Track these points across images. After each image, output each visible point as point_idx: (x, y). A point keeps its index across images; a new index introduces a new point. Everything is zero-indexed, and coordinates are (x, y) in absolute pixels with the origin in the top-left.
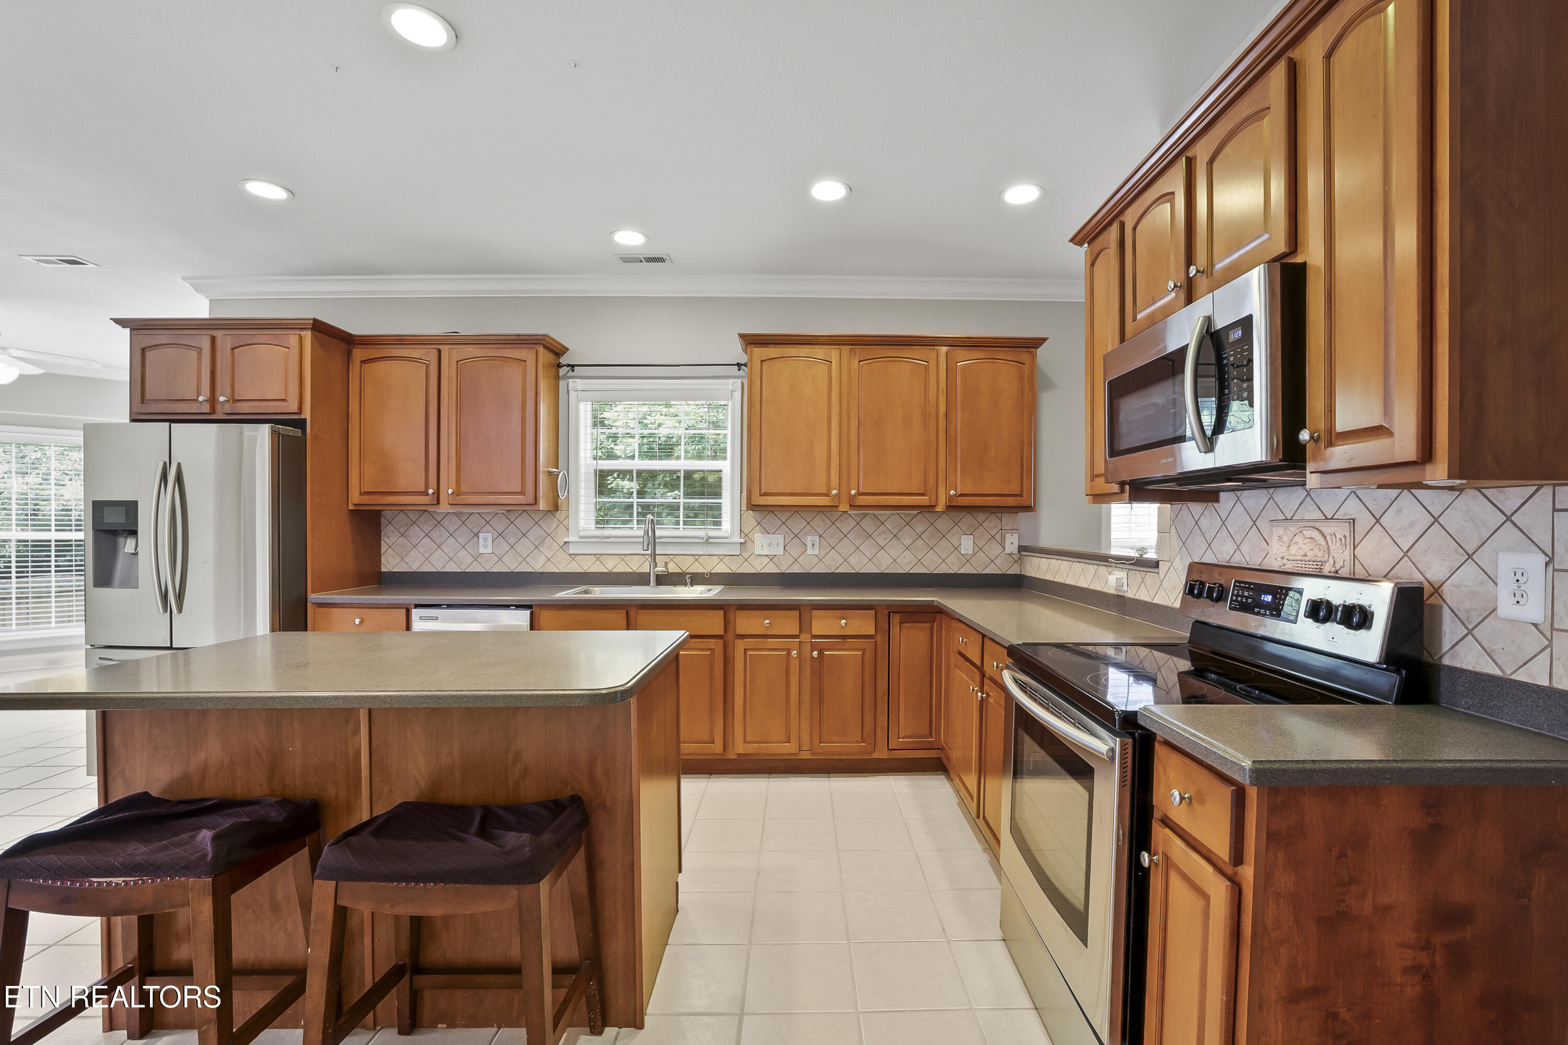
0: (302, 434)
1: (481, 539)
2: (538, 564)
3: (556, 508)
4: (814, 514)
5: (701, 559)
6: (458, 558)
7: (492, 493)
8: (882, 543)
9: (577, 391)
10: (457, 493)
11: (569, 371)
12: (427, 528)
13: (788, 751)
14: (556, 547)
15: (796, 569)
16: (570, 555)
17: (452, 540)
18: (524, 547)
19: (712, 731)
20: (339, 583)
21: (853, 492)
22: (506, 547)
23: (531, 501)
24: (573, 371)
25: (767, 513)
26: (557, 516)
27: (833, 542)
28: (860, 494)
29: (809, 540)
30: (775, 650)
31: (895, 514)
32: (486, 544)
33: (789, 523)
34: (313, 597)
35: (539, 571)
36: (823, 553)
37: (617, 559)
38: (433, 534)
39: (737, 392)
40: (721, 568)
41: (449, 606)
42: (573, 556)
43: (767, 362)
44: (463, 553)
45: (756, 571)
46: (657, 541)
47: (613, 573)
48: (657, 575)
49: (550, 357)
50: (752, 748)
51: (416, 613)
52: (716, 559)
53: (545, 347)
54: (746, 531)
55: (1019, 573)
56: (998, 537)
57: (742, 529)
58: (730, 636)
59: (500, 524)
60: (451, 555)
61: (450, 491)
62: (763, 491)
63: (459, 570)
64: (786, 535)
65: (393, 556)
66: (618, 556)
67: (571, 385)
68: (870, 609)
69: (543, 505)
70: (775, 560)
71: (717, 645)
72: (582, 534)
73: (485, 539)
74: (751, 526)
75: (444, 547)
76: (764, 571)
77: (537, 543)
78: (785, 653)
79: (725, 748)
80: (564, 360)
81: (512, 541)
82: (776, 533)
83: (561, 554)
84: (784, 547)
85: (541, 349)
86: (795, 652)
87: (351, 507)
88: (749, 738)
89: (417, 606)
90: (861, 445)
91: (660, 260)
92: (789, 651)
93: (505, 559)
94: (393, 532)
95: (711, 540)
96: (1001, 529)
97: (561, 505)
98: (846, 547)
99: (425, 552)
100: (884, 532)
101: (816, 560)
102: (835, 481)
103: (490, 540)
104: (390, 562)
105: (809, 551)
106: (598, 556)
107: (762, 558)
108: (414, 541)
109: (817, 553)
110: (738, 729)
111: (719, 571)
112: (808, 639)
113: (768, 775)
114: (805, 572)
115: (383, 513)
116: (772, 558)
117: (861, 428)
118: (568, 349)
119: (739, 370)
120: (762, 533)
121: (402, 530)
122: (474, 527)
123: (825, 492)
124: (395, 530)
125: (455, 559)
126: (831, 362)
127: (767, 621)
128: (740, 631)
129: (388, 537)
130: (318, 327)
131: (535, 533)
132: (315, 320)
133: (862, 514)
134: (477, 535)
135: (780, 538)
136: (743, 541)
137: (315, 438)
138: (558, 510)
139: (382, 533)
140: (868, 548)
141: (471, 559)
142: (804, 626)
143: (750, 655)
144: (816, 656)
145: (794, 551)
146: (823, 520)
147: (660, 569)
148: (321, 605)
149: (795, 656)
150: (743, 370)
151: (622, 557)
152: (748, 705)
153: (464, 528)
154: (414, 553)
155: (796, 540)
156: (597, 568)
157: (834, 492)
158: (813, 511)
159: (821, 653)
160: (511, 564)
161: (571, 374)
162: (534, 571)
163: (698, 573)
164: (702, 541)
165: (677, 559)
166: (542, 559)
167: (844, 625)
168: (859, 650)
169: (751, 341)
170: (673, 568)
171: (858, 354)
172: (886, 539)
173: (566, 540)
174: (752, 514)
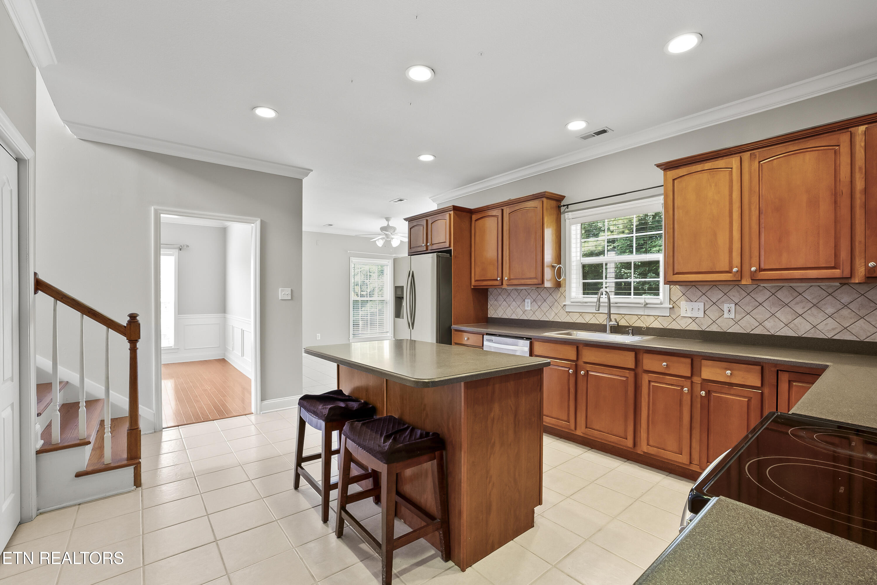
0: (450, 256)
1: (526, 302)
2: (551, 317)
3: (558, 285)
4: (731, 287)
5: (642, 318)
6: (517, 312)
7: (523, 279)
8: (800, 312)
9: (569, 219)
10: (509, 279)
11: (566, 209)
12: (505, 297)
13: (680, 461)
14: (560, 308)
15: (714, 328)
16: (566, 312)
17: (514, 303)
18: (545, 307)
19: (626, 431)
20: (467, 322)
21: (753, 269)
22: (537, 307)
23: (540, 282)
24: (568, 208)
25: (690, 287)
26: (560, 290)
27: (748, 309)
28: (761, 270)
29: (726, 307)
30: (672, 385)
31: (815, 286)
32: (528, 305)
33: (708, 294)
34: (454, 327)
35: (552, 320)
36: (738, 317)
37: (591, 316)
38: (507, 300)
40: (656, 325)
41: (500, 336)
42: (568, 313)
43: (678, 180)
44: (518, 309)
45: (681, 328)
46: (611, 305)
47: (589, 324)
48: (611, 327)
49: (553, 203)
50: (652, 451)
51: (486, 337)
52: (652, 319)
53: (548, 198)
54: (674, 299)
57: (671, 298)
58: (639, 370)
59: (534, 294)
60: (514, 310)
61: (506, 278)
62: (676, 271)
63: (517, 318)
64: (706, 303)
65: (492, 310)
66: (591, 314)
67: (566, 216)
68: (757, 365)
69: (547, 284)
70: (697, 321)
71: (630, 375)
72: (572, 300)
74: (677, 296)
75: (511, 306)
76: (687, 328)
77: (551, 305)
78: (679, 388)
79: (635, 445)
80: (564, 203)
81: (539, 304)
82: (698, 301)
83: (562, 311)
84: (704, 312)
85: (545, 200)
86: (686, 389)
87: (472, 287)
88: (651, 443)
89: (487, 334)
90: (762, 230)
91: (604, 131)
92: (682, 387)
93: (536, 313)
94: (492, 299)
95: (648, 306)
97: (562, 284)
98: (761, 313)
99: (504, 308)
100: (802, 302)
101: (732, 323)
102: (736, 260)
103: (530, 303)
104: (492, 313)
105: (726, 315)
106: (581, 313)
107: (687, 319)
108: (500, 303)
109: (733, 317)
110: (643, 434)
111: (655, 327)
112: (699, 381)
113: (667, 473)
114: (722, 331)
115: (489, 290)
116: (694, 319)
117: (762, 216)
118: (565, 197)
120: (687, 301)
121: (496, 298)
122: (523, 297)
123: (728, 270)
124: (493, 298)
125: (515, 312)
126: (732, 168)
127: (665, 364)
128: (646, 368)
129: (491, 301)
130: (455, 208)
131: (550, 299)
132: (454, 206)
133: (777, 286)
134: (524, 300)
135: (701, 305)
136: (671, 306)
137: (455, 257)
138: (560, 287)
139: (489, 299)
140: (784, 315)
141: (522, 313)
142: (695, 370)
143: (652, 385)
144: (704, 395)
145: (713, 314)
146: (738, 292)
147: (613, 323)
148: (456, 330)
149: (687, 392)
150: (663, 188)
151: (594, 314)
152: (651, 419)
153: (519, 297)
154: (500, 309)
155: (714, 307)
156: (580, 320)
157: (735, 270)
158: (730, 285)
159: (708, 393)
160: (538, 316)
161: (567, 210)
162: (549, 320)
163: (640, 327)
164: (643, 306)
165: (627, 317)
166: (553, 314)
167: (729, 375)
168: (744, 397)
169: (667, 167)
170: (622, 323)
171: (758, 156)
172: (803, 308)
173: (564, 303)
174: (679, 288)
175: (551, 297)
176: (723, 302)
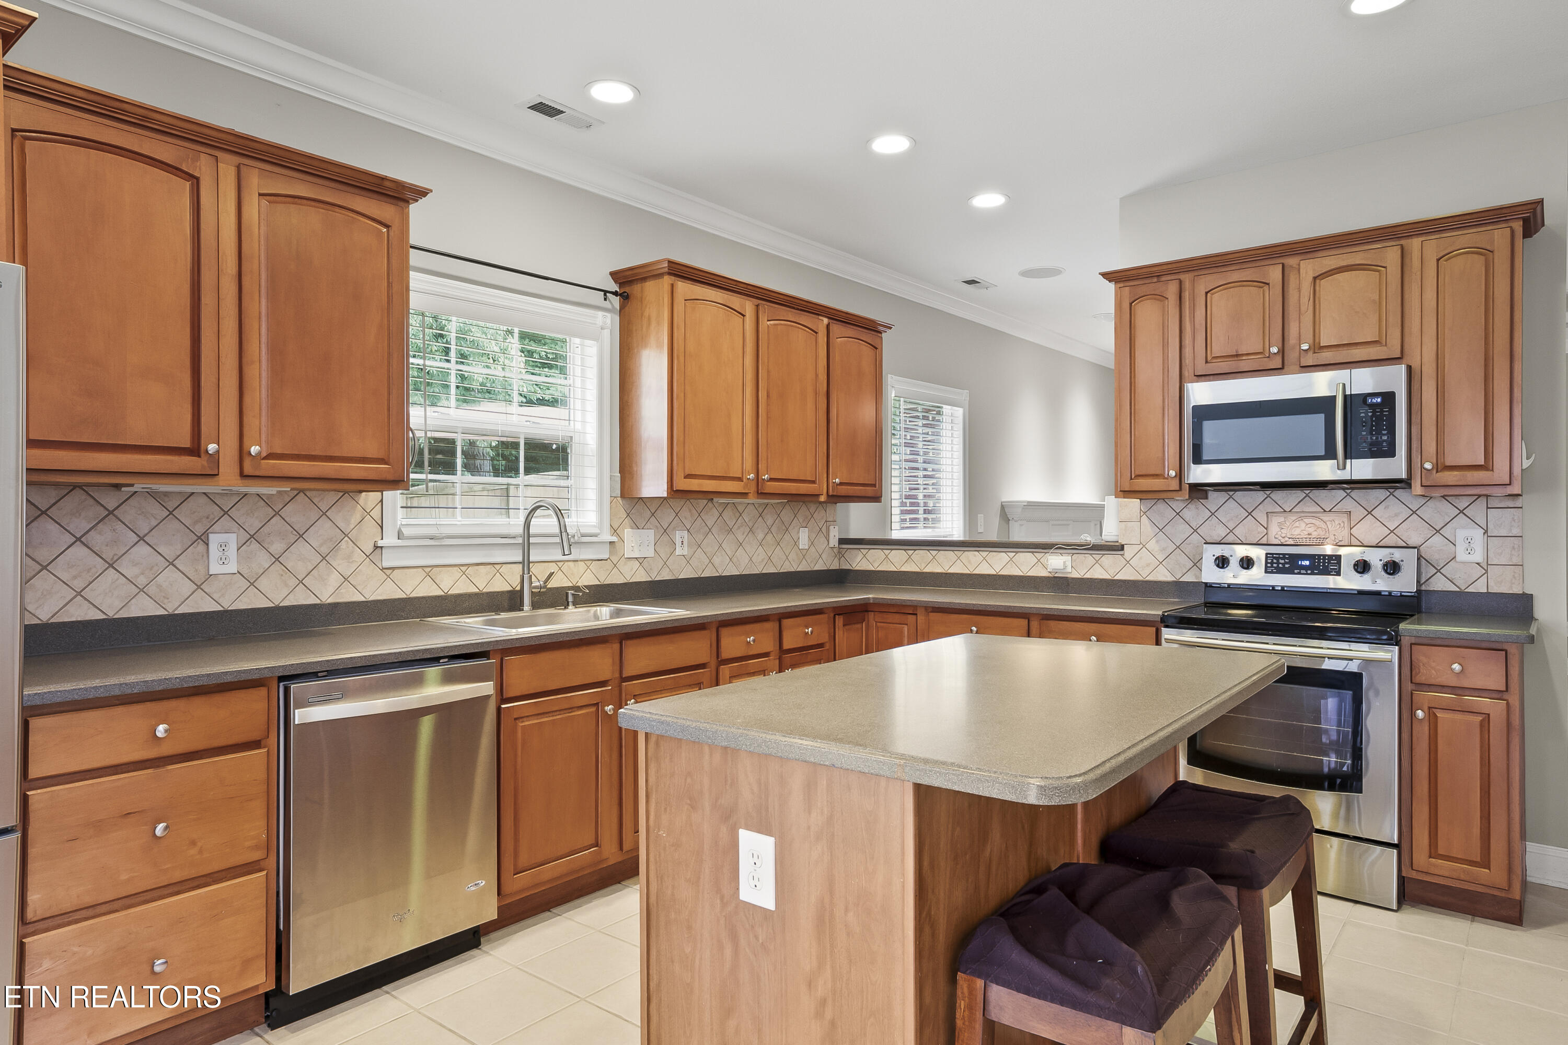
1: (213, 547)
4: (683, 502)
5: (565, 567)
6: (158, 586)
8: (741, 539)
10: (264, 455)
14: (359, 556)
15: (666, 576)
16: (383, 569)
17: (142, 550)
18: (301, 557)
22: (264, 560)
23: (399, 475)
26: (361, 503)
27: (700, 538)
28: (769, 479)
29: (677, 536)
32: (223, 556)
33: (658, 513)
35: (329, 601)
36: (691, 552)
37: (456, 572)
38: (95, 538)
39: (606, 330)
40: (587, 579)
42: (388, 572)
43: (690, 303)
44: (170, 575)
45: (624, 580)
47: (452, 595)
52: (585, 565)
54: (616, 525)
55: (838, 568)
56: (824, 529)
57: (610, 523)
59: (253, 515)
60: (142, 581)
62: (687, 472)
63: (161, 612)
64: (657, 530)
66: (457, 568)
70: (645, 564)
73: (223, 546)
74: (621, 517)
75: (125, 566)
76: (633, 579)
77: (324, 550)
81: (277, 547)
82: (646, 527)
83: (368, 569)
84: (654, 546)
90: (769, 421)
93: (263, 583)
95: (582, 539)
96: (826, 521)
98: (710, 544)
100: (742, 525)
101: (684, 562)
102: (748, 463)
103: (233, 547)
105: (678, 551)
106: (429, 570)
107: (632, 562)
109: (685, 553)
114: (673, 578)
116: (641, 560)
117: (769, 401)
119: (605, 299)
120: (632, 528)
122: (195, 523)
123: (740, 476)
125: (151, 590)
126: (744, 316)
127: (752, 638)
128: (724, 655)
131: (322, 531)
134: (203, 538)
135: (651, 535)
136: (613, 540)
140: (729, 545)
141: (188, 587)
145: (664, 551)
146: (690, 511)
147: (538, 582)
150: (610, 301)
151: (464, 568)
153: (172, 525)
155: (665, 537)
157: (750, 476)
160: (273, 592)
162: (318, 602)
166: (334, 579)
171: (766, 311)
172: (743, 534)
173: (377, 542)
174: (621, 502)
175: (324, 524)
176: (674, 529)
